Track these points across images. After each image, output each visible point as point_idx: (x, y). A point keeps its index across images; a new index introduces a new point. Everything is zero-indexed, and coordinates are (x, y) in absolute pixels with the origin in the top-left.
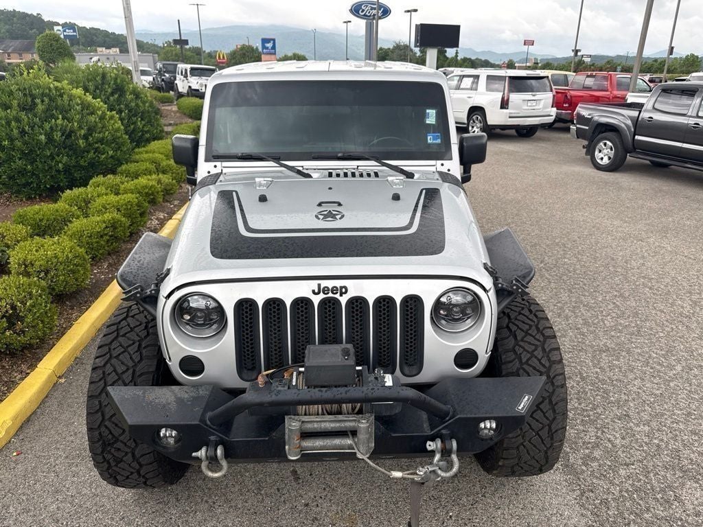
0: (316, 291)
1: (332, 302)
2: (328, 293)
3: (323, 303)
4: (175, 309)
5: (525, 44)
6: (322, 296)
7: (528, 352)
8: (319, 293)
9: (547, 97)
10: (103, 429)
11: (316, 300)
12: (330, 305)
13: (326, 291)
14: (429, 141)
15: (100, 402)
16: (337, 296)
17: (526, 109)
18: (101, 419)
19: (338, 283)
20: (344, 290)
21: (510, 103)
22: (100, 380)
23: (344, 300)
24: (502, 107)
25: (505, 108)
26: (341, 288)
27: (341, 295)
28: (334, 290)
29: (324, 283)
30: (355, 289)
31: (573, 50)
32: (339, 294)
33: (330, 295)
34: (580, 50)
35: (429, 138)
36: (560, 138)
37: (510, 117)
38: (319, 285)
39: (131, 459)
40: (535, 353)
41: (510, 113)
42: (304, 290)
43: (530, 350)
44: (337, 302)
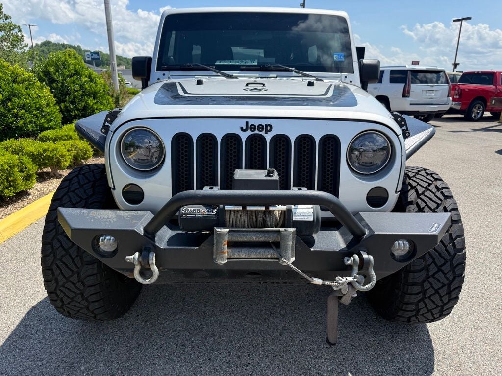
0: (244, 128)
1: (258, 139)
2: (254, 130)
3: (250, 138)
4: (120, 142)
6: (249, 133)
8: (246, 130)
9: (444, 88)
11: (244, 136)
12: (256, 142)
13: (253, 128)
16: (263, 133)
17: (424, 98)
19: (264, 122)
20: (269, 128)
21: (411, 93)
23: (268, 137)
24: (404, 96)
25: (407, 97)
27: (266, 133)
28: (260, 127)
29: (251, 122)
30: (279, 129)
32: (264, 131)
33: (257, 132)
37: (411, 104)
38: (247, 123)
41: (411, 101)
42: (235, 128)
44: (263, 139)
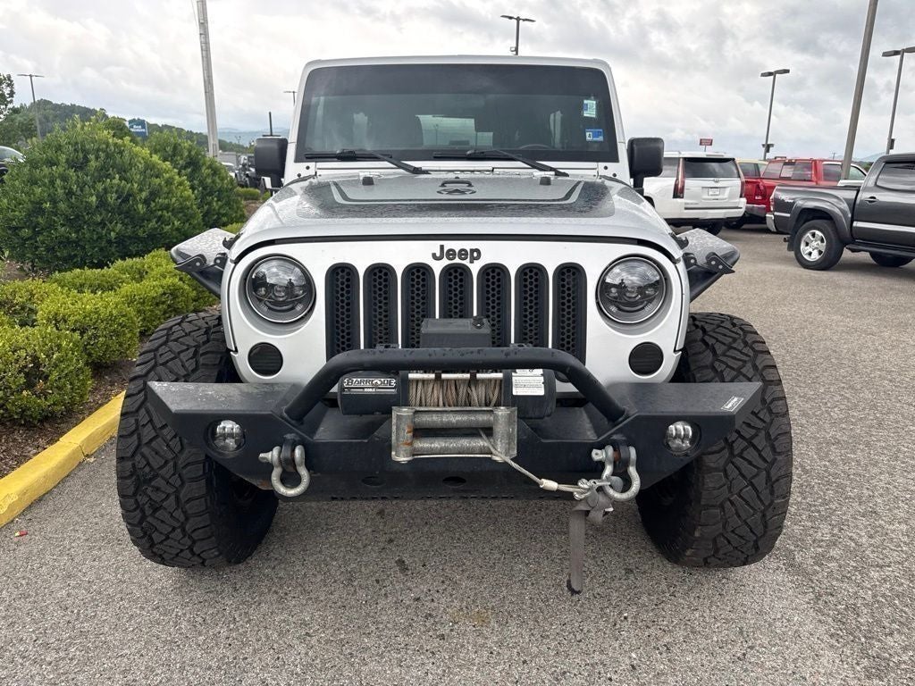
0: (438, 255)
1: (459, 271)
2: (454, 258)
3: (447, 271)
4: (245, 279)
5: (701, 144)
6: (445, 262)
7: (732, 368)
8: (440, 258)
9: (734, 184)
10: (138, 458)
11: (437, 267)
12: (457, 275)
13: (451, 254)
14: (588, 138)
15: (137, 421)
16: (466, 262)
17: (707, 198)
18: (136, 443)
19: (468, 245)
20: (475, 254)
21: (685, 191)
22: (139, 392)
23: (475, 268)
24: (675, 196)
25: (679, 197)
26: (472, 251)
27: (472, 262)
28: (463, 253)
29: (449, 245)
30: (492, 253)
31: (763, 145)
32: (468, 259)
33: (457, 260)
34: (772, 145)
35: (587, 134)
36: (752, 238)
37: (686, 209)
38: (442, 247)
39: (174, 505)
40: (744, 371)
41: (686, 204)
42: (421, 253)
43: (735, 367)
44: (466, 271)
